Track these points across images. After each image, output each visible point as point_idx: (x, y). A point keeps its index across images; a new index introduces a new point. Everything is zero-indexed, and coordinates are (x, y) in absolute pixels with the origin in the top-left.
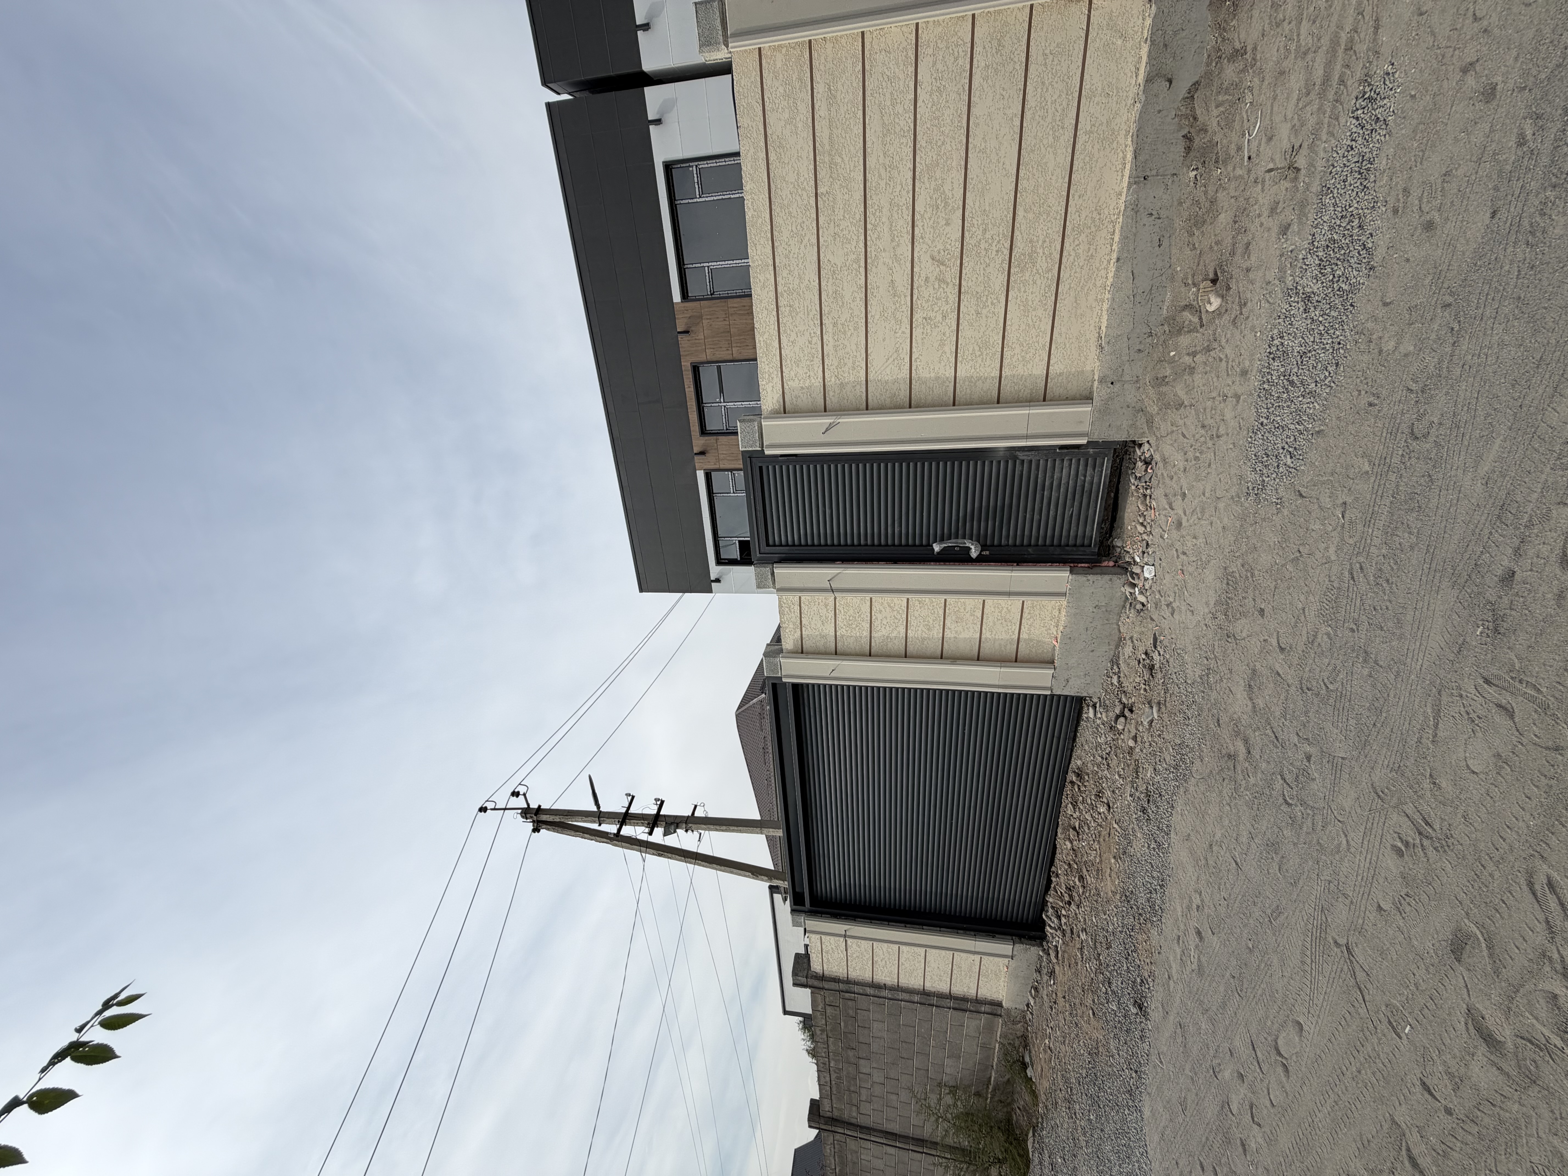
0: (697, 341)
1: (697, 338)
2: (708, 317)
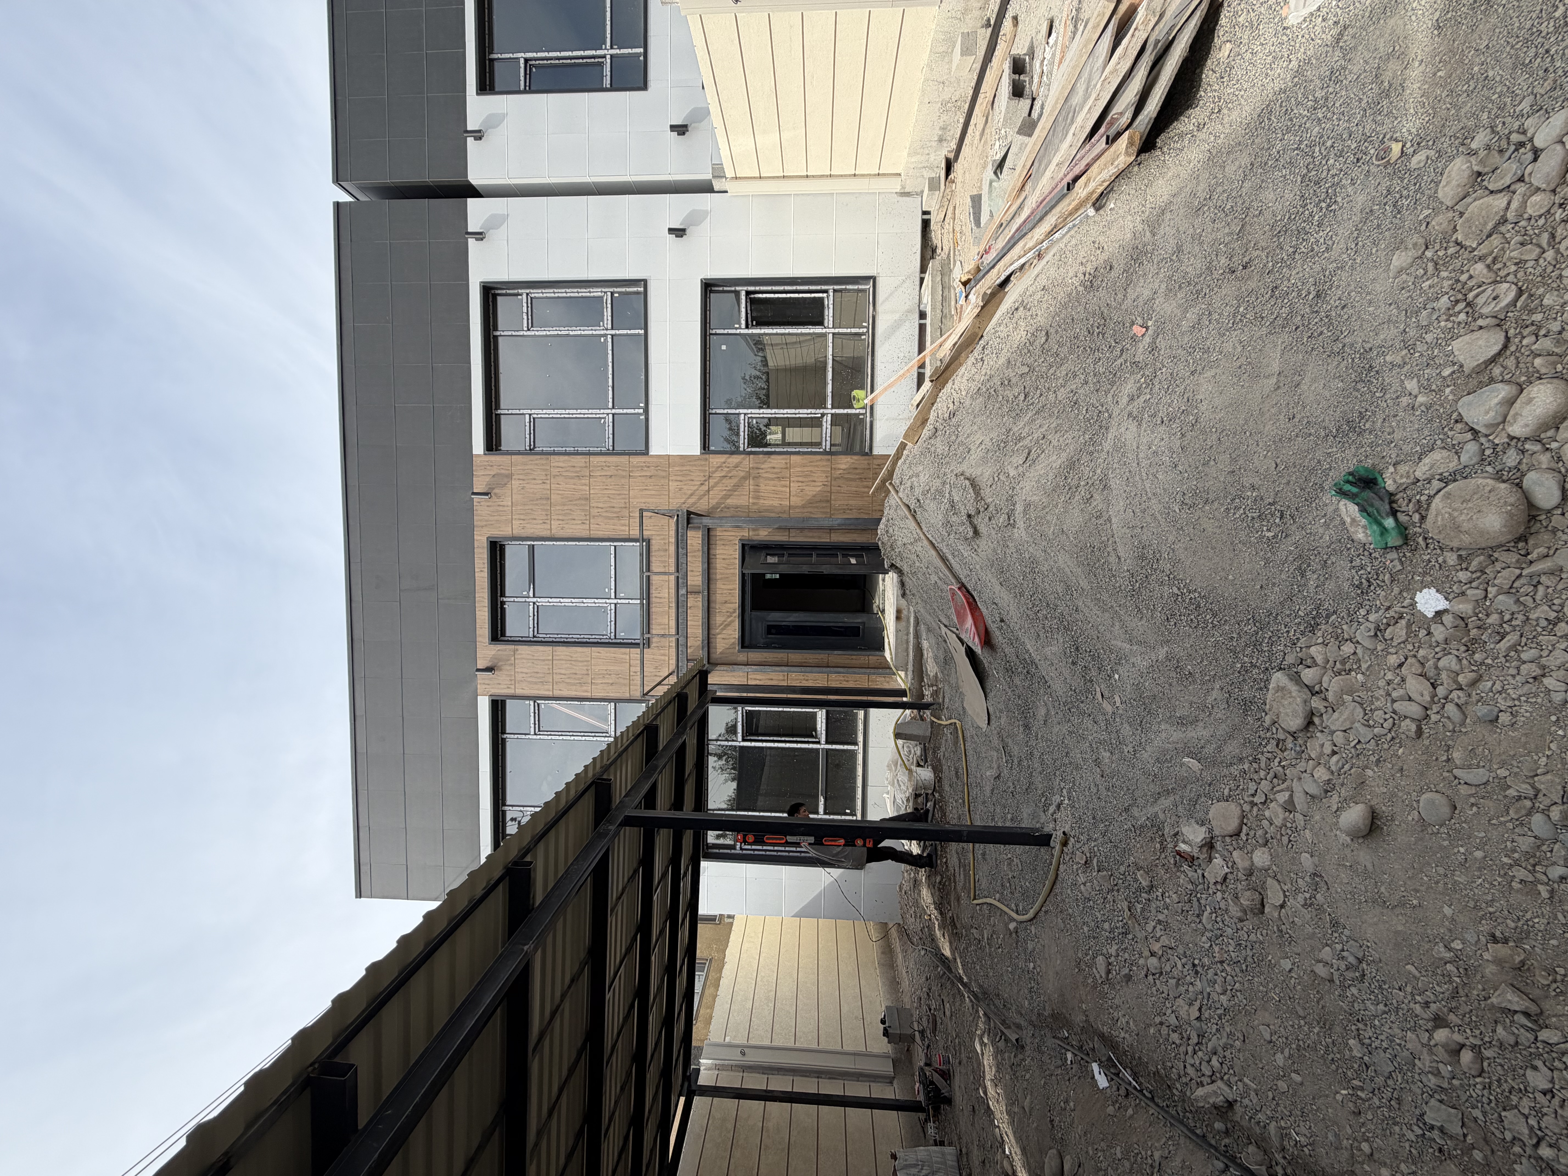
0: (501, 508)
1: (501, 503)
2: (521, 477)
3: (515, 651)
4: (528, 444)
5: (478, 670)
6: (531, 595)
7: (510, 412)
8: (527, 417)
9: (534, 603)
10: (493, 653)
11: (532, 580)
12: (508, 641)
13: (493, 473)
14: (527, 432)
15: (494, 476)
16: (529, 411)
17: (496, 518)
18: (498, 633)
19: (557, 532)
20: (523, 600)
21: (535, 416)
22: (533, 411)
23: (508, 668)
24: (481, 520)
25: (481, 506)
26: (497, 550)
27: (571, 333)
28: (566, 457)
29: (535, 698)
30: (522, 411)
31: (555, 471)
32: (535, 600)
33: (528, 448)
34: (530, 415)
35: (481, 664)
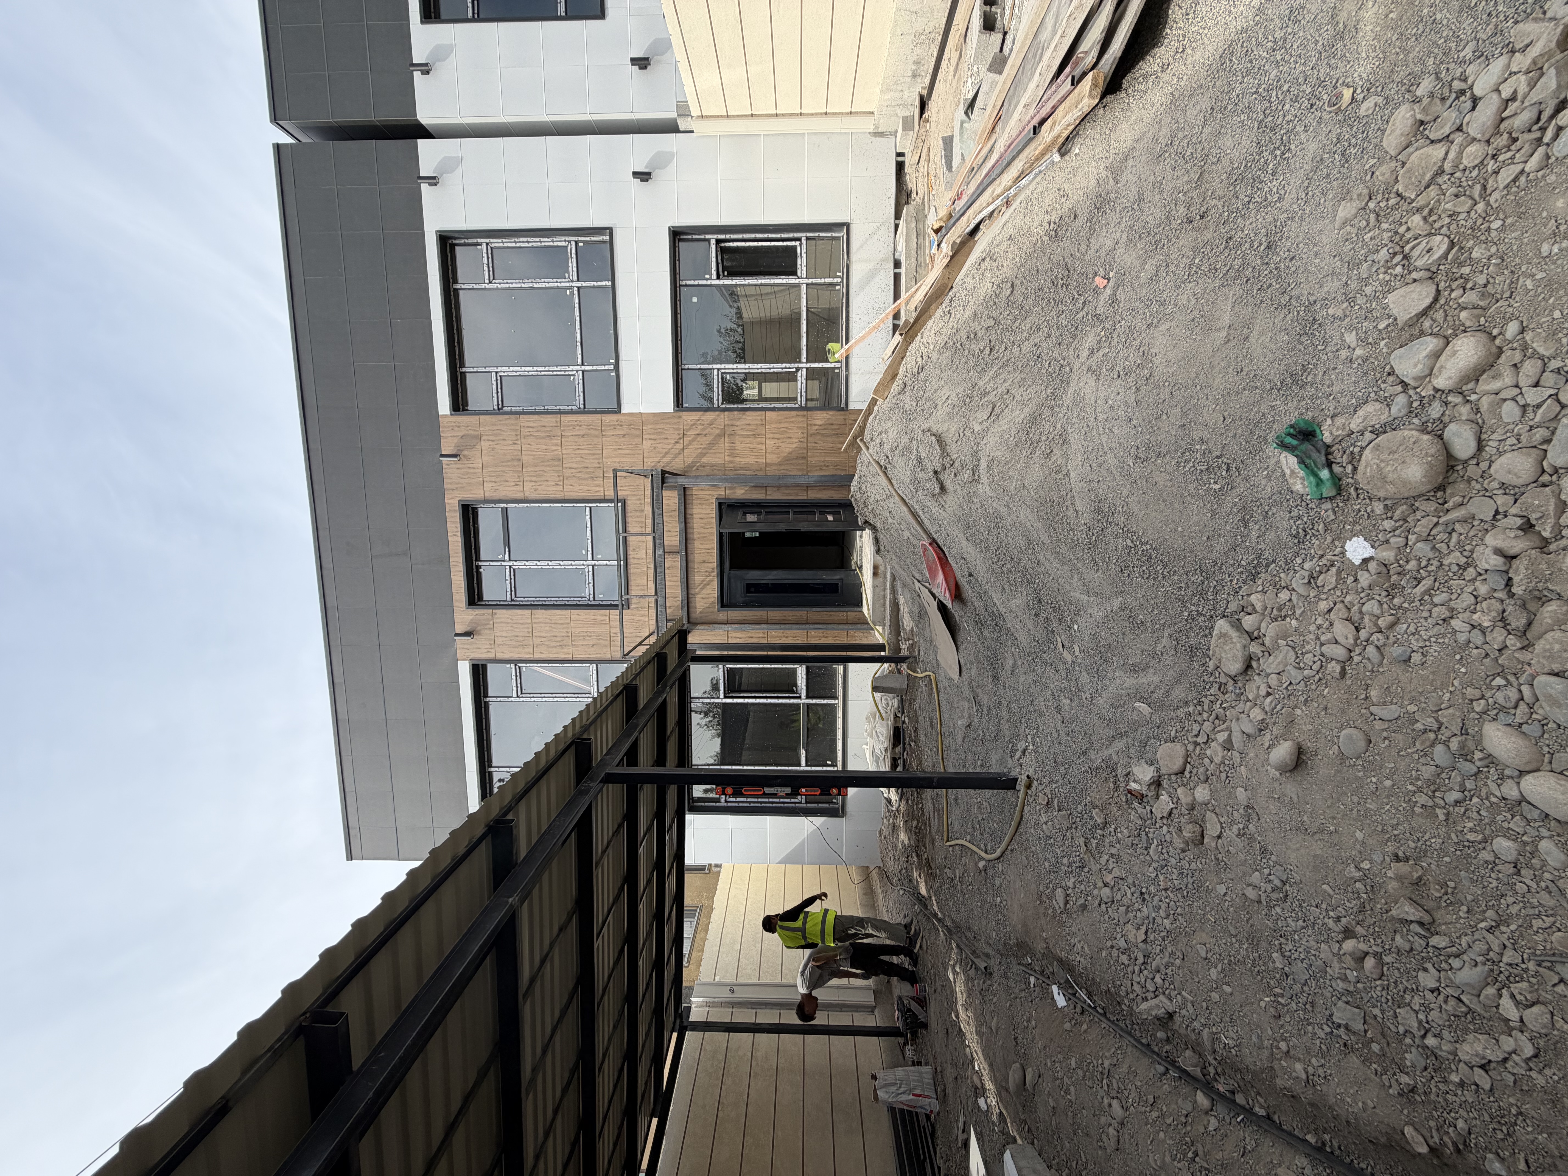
0: (472, 471)
1: (471, 465)
2: (491, 438)
3: (493, 615)
4: (495, 403)
5: (457, 635)
6: (507, 558)
7: (475, 370)
8: (494, 374)
9: (510, 567)
10: (471, 617)
11: (507, 543)
12: (486, 605)
13: (461, 434)
14: (495, 391)
15: (462, 437)
16: (495, 369)
17: (466, 481)
18: (475, 597)
19: (530, 494)
20: (499, 563)
21: (502, 374)
22: (499, 369)
23: (488, 632)
24: (451, 483)
25: (451, 470)
26: (469, 513)
27: (535, 285)
28: (536, 417)
29: (515, 662)
30: (487, 369)
31: (525, 431)
32: (511, 563)
33: (496, 408)
34: (497, 373)
35: (459, 629)
